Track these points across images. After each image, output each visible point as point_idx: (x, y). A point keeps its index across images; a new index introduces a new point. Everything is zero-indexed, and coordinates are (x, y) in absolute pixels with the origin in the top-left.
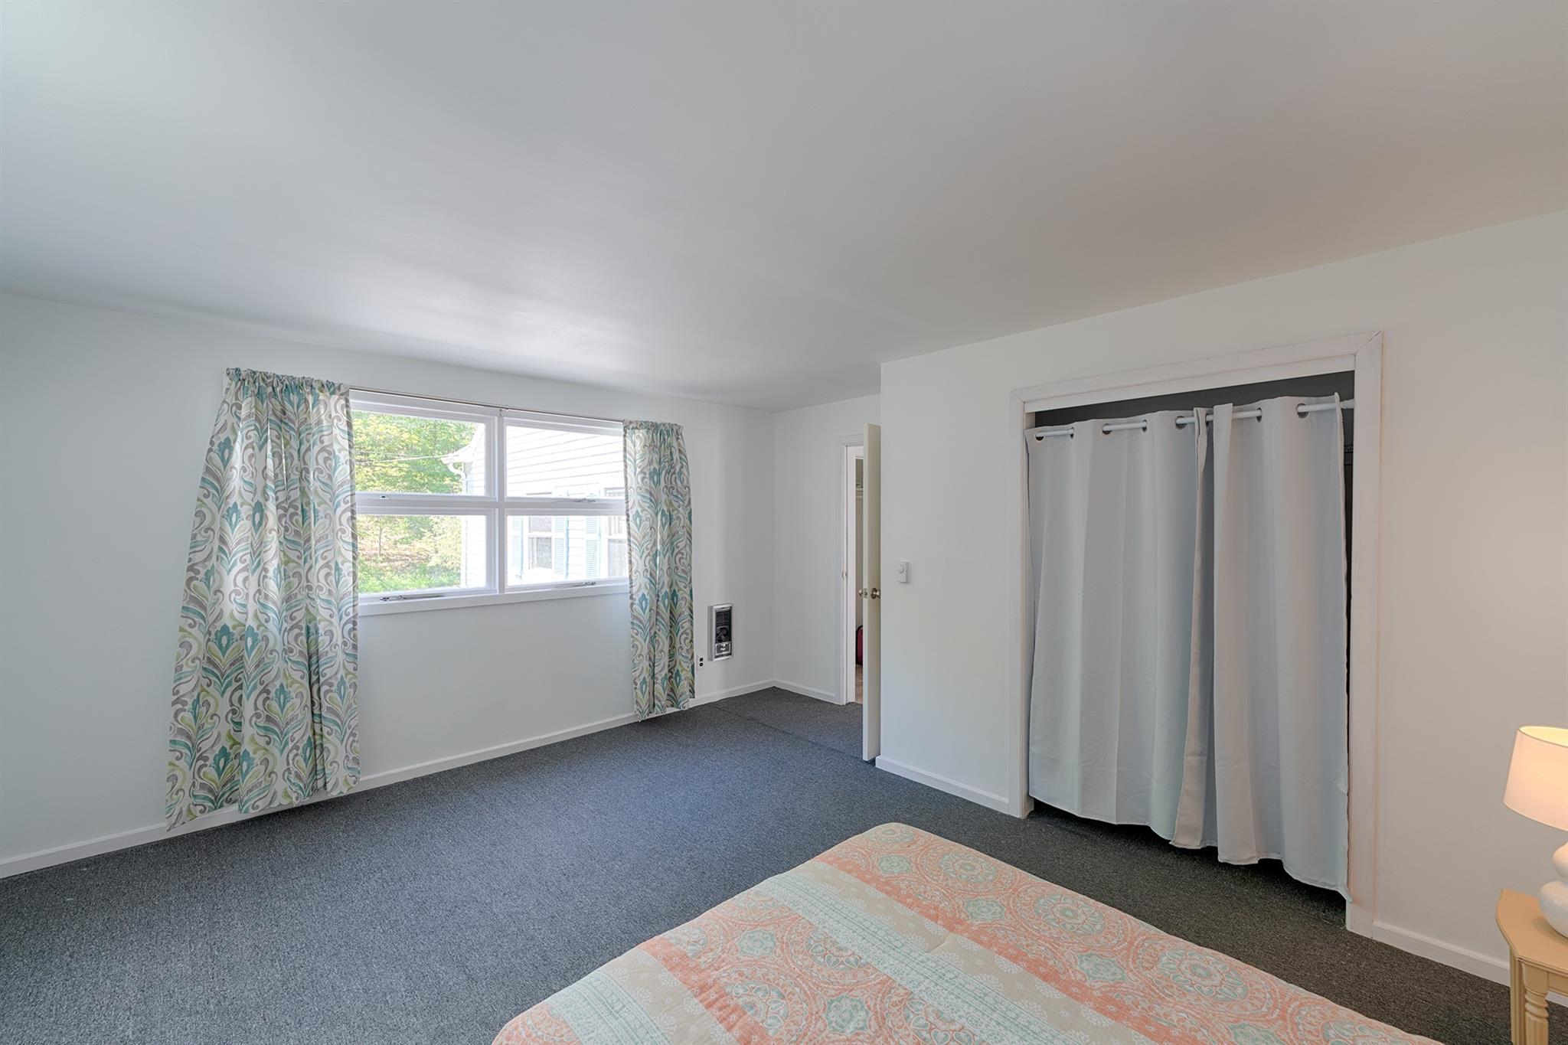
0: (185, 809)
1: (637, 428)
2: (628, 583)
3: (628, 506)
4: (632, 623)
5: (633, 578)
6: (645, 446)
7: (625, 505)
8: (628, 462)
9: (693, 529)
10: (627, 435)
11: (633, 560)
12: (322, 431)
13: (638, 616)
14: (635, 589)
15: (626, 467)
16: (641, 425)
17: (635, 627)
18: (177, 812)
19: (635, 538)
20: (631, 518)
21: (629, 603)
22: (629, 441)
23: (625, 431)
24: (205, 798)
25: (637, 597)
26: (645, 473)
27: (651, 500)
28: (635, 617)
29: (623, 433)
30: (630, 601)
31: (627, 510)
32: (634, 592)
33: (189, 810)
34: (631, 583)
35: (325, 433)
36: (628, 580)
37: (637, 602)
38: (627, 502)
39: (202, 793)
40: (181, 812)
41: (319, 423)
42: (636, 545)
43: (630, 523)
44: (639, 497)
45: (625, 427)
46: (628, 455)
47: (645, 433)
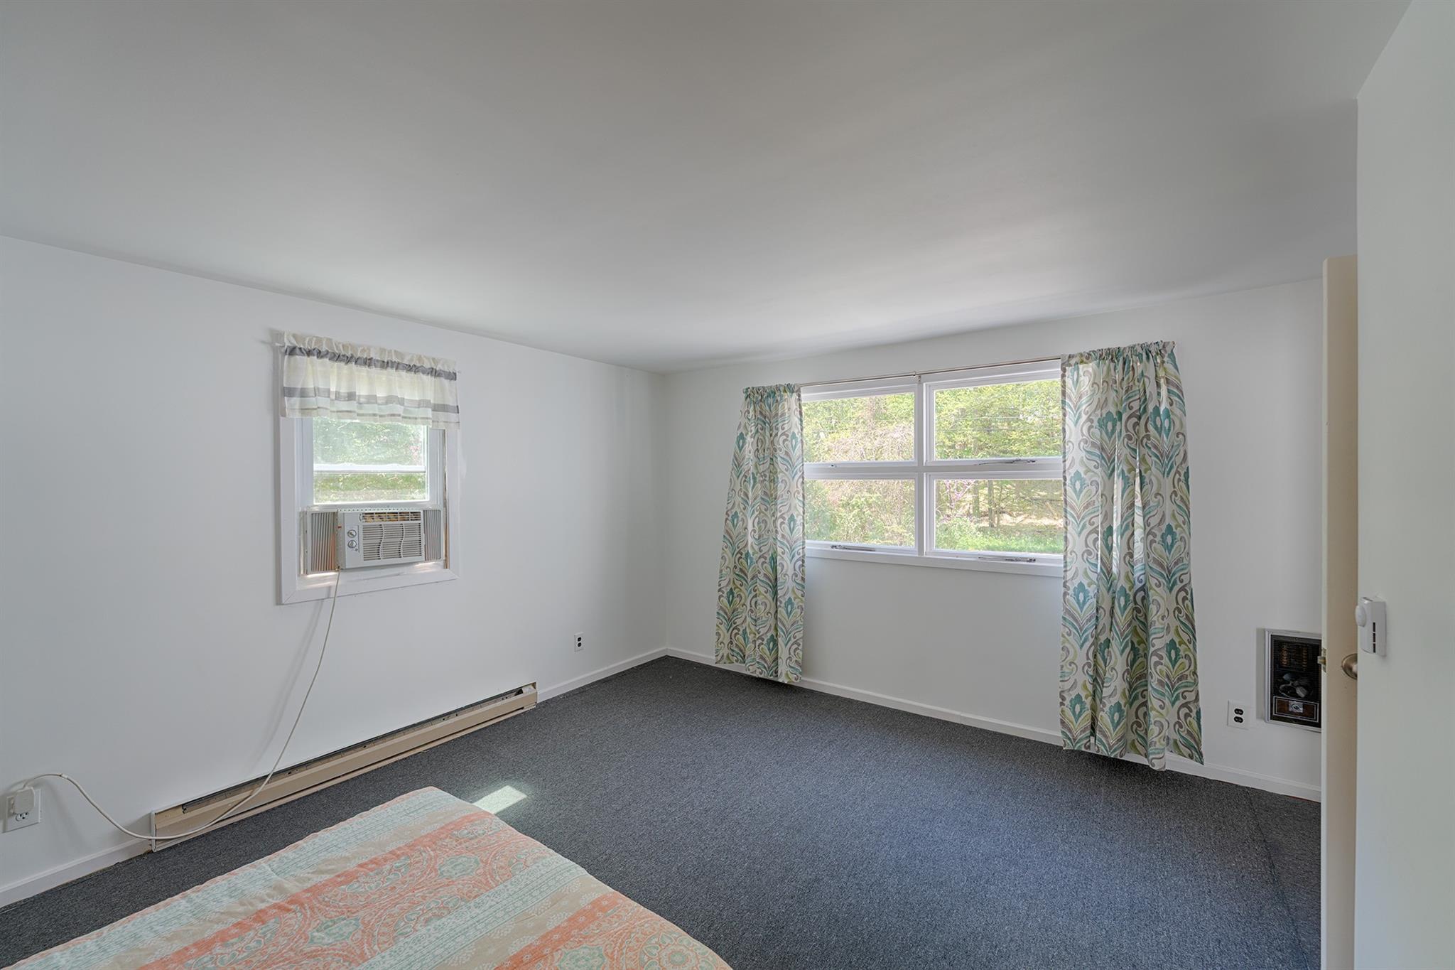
0: (725, 655)
1: (1082, 362)
2: (1062, 565)
3: (1065, 466)
4: (1064, 618)
5: (1068, 560)
6: (1094, 383)
7: (1062, 465)
8: (1067, 409)
9: (1190, 498)
10: (1066, 374)
11: (1069, 536)
12: (784, 421)
13: (1072, 610)
14: (1070, 575)
15: (1064, 415)
16: (1086, 358)
17: (1067, 624)
18: (720, 655)
19: (1073, 508)
20: (1068, 482)
21: (1063, 592)
22: (1069, 382)
23: (1064, 370)
24: (738, 653)
25: (1072, 586)
26: (1092, 421)
27: (1103, 458)
28: (1067, 611)
29: (1061, 372)
30: (1063, 590)
31: (1064, 472)
32: (1068, 579)
33: (728, 657)
34: (1065, 566)
35: (786, 422)
36: (1063, 562)
37: (1071, 592)
38: (1064, 461)
39: (736, 649)
40: (723, 656)
41: (783, 414)
42: (1073, 517)
43: (1068, 488)
44: (1084, 454)
45: (1062, 364)
46: (1067, 401)
47: (1095, 366)
